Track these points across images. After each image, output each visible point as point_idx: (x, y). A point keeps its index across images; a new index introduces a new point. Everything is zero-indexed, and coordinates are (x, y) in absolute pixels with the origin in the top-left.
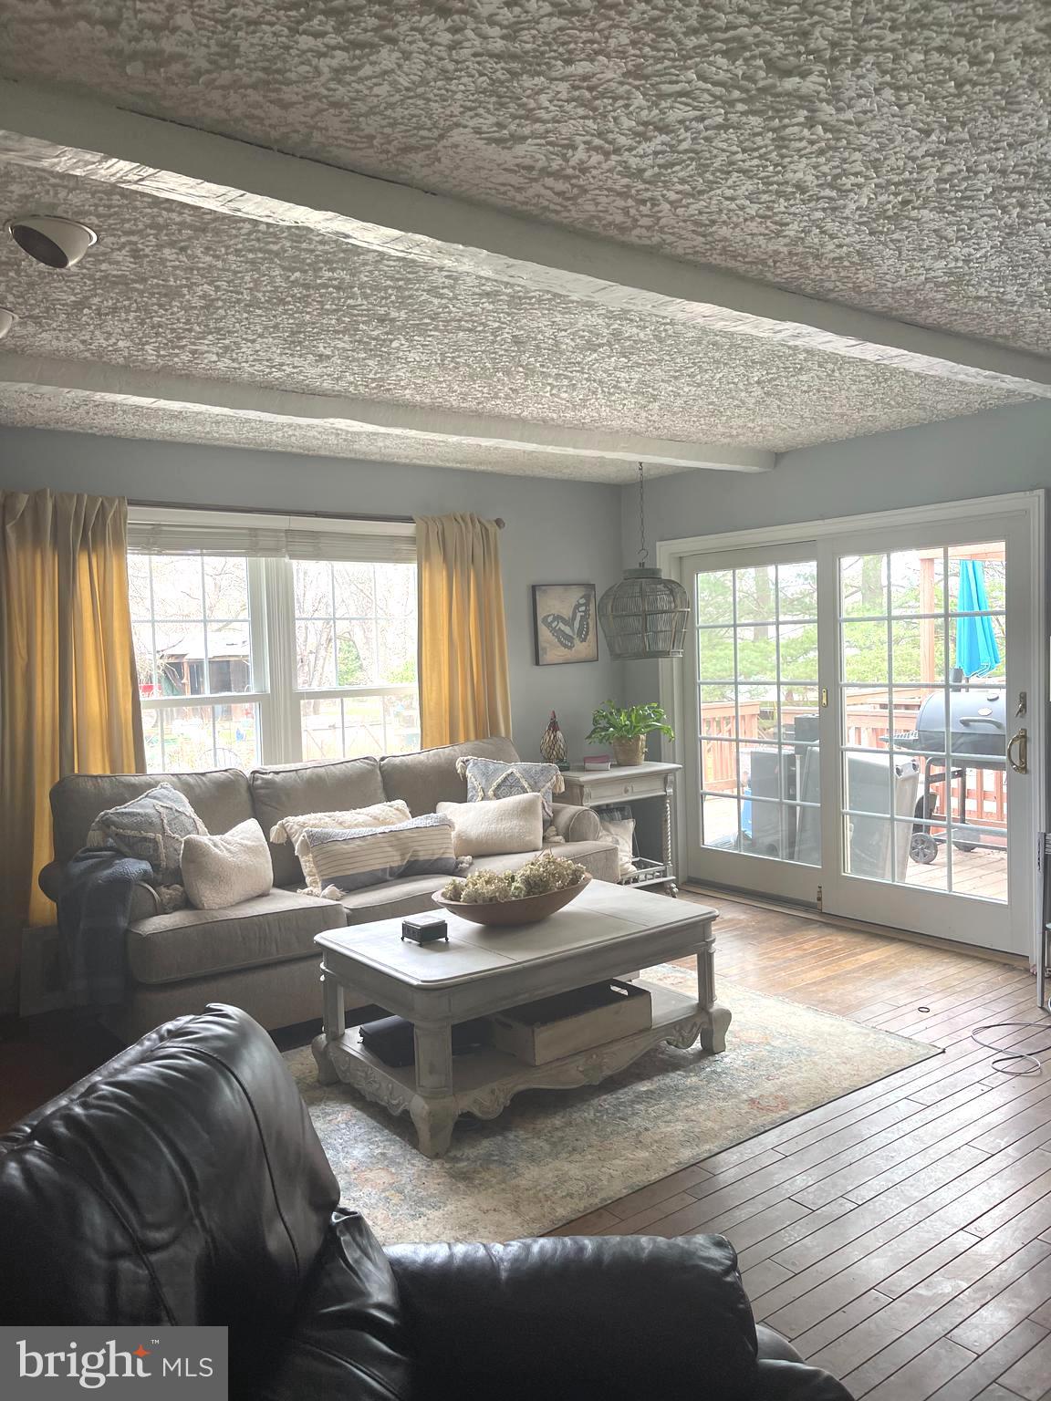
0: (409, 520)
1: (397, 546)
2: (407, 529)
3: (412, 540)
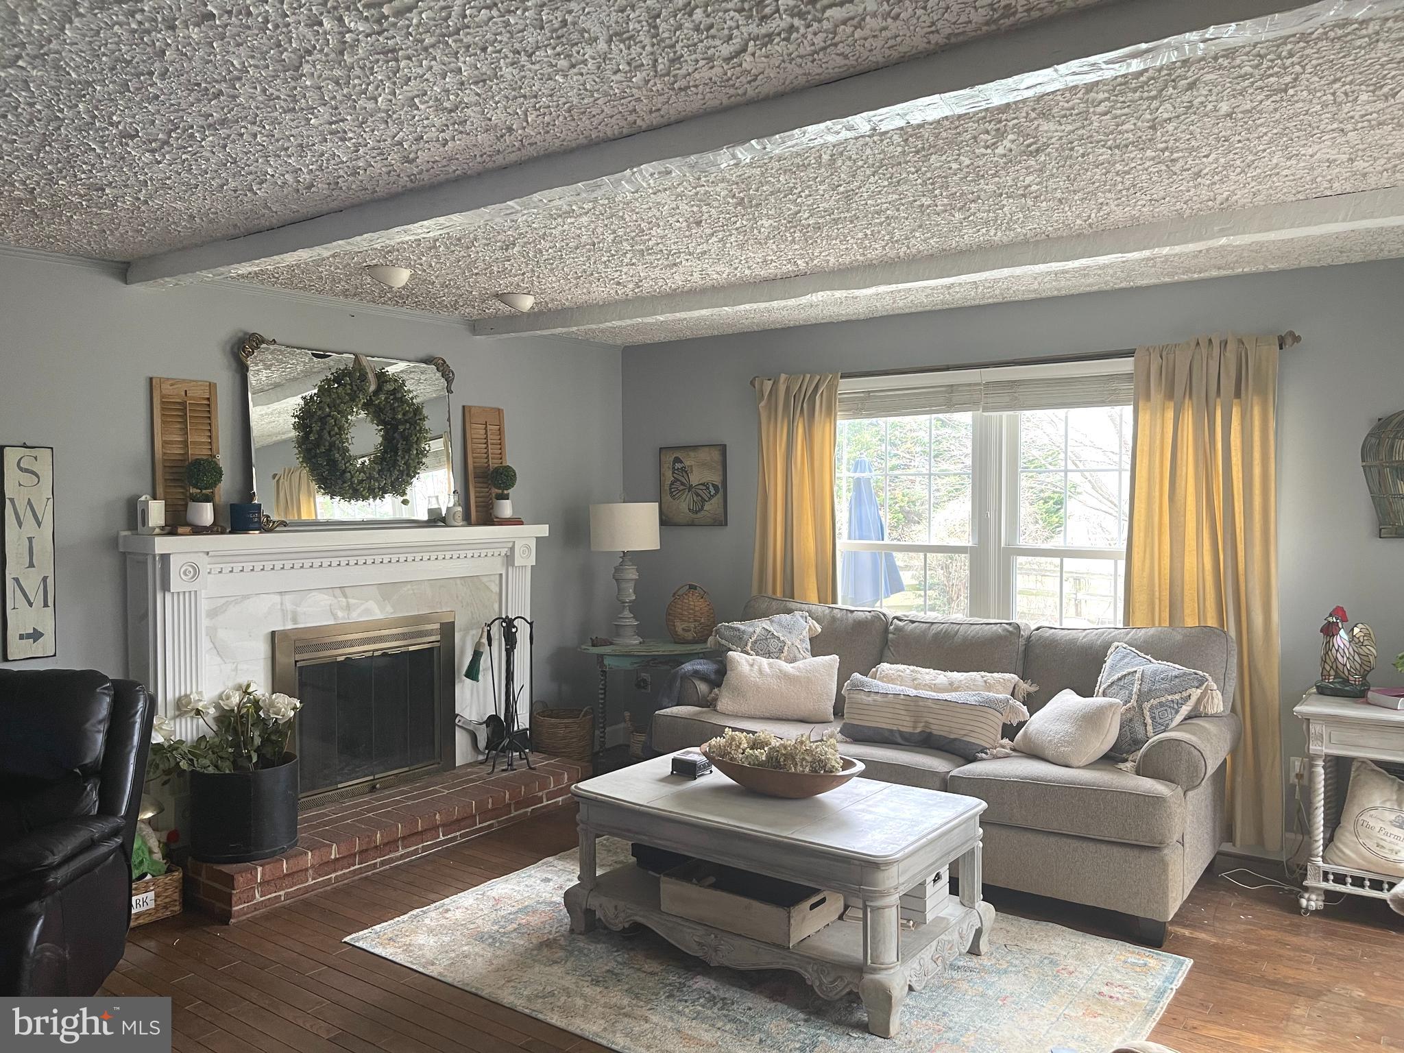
0: (1129, 354)
1: (1115, 385)
2: (1125, 365)
3: (1129, 377)
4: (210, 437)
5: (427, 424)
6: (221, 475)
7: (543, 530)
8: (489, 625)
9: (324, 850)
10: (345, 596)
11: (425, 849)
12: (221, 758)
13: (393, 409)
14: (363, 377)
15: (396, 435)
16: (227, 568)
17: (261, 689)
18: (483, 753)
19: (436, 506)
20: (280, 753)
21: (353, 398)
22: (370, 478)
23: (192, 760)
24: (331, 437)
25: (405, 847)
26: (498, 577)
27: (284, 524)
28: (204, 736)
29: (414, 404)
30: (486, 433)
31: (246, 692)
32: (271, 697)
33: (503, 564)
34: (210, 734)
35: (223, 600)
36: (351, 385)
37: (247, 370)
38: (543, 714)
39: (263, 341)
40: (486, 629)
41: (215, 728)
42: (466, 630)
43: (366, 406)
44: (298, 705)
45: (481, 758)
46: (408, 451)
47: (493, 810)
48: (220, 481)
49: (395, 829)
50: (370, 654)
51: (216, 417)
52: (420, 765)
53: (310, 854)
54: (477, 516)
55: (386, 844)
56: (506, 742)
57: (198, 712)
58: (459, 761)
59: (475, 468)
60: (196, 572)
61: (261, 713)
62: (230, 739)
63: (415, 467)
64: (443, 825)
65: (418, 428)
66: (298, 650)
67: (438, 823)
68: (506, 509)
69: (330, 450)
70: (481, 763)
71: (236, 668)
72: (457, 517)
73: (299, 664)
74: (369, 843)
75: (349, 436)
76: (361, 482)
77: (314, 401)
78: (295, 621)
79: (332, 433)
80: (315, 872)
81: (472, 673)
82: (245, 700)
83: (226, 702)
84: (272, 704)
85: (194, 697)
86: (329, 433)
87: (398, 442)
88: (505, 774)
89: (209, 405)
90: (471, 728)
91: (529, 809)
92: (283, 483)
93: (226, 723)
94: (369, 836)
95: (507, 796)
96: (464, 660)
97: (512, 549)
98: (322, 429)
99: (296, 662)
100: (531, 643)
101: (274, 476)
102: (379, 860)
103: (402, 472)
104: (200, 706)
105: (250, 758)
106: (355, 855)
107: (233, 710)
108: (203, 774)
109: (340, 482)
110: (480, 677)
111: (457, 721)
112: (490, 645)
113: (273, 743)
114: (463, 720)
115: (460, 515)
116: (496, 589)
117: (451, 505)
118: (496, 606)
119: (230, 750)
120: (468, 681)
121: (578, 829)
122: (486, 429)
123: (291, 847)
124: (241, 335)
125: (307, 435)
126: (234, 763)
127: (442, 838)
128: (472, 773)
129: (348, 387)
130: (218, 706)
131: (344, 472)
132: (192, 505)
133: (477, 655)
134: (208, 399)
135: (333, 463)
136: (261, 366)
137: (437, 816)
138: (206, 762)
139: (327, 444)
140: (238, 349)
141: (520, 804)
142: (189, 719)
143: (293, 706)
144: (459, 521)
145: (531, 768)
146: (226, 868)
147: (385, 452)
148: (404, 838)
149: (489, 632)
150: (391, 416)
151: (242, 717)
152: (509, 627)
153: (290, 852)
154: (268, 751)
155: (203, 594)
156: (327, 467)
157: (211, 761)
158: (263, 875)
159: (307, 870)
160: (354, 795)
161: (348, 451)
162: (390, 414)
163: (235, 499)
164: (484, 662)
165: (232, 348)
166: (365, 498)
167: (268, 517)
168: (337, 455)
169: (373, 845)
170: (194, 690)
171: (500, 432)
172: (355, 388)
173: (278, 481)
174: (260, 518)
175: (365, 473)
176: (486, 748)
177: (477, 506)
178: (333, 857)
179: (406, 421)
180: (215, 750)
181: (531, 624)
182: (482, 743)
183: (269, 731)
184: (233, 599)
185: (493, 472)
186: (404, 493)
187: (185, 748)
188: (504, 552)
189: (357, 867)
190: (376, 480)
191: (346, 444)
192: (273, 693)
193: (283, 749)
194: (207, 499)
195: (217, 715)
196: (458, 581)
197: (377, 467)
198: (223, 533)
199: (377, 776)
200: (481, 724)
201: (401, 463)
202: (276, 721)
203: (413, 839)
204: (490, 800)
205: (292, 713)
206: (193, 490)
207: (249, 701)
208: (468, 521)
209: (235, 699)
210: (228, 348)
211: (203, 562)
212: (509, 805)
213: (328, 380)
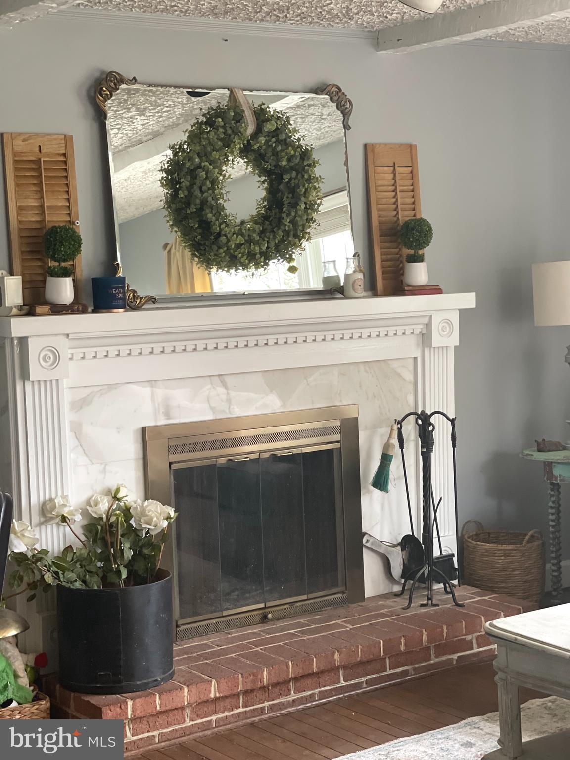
4: (68, 200)
5: (317, 171)
6: (80, 244)
7: (469, 300)
8: (400, 423)
9: (203, 686)
10: (225, 385)
11: (322, 695)
12: (90, 572)
13: (276, 154)
14: (239, 117)
15: (281, 187)
16: (90, 353)
17: (132, 495)
18: (398, 583)
19: (332, 273)
20: (153, 569)
21: (227, 143)
22: (250, 241)
23: (57, 573)
24: (202, 192)
25: (297, 691)
26: (411, 361)
27: (153, 300)
28: (70, 547)
29: (300, 147)
30: (394, 178)
31: (116, 498)
32: (143, 504)
33: (418, 345)
34: (77, 545)
35: (88, 391)
36: (224, 127)
37: (106, 117)
38: (477, 537)
39: (122, 81)
40: (396, 427)
41: (83, 538)
42: (374, 427)
43: (245, 152)
44: (172, 514)
45: (397, 588)
46: (294, 205)
47: (407, 653)
48: (78, 250)
49: (284, 668)
50: (256, 456)
51: (74, 177)
52: (321, 594)
53: (186, 690)
54: (384, 284)
55: (276, 685)
56: (426, 570)
57: (64, 519)
58: (369, 591)
59: (380, 223)
60: (57, 357)
61: (132, 522)
62: (99, 551)
63: (304, 226)
64: (345, 667)
65: (306, 176)
66: (172, 449)
67: (337, 664)
68: (419, 274)
69: (201, 209)
70: (397, 595)
71: (105, 468)
72: (357, 287)
73: (174, 467)
74: (254, 682)
75: (223, 192)
76: (239, 246)
77: (183, 151)
78: (167, 415)
79: (204, 188)
80: (193, 712)
81: (381, 482)
82: (114, 507)
83: (95, 509)
84: (143, 513)
85: (58, 501)
86: (201, 188)
87: (283, 194)
88: (424, 610)
89: (65, 162)
90: (382, 551)
91: (455, 656)
92: (175, 254)
93: (94, 532)
94: (254, 674)
95: (425, 638)
96: (370, 467)
97: (428, 325)
98: (192, 184)
99: (171, 464)
100: (454, 446)
101: (166, 245)
102: (266, 704)
103: (287, 233)
104: (65, 512)
105: (119, 573)
106: (238, 695)
107: (101, 518)
108: (69, 589)
109: (215, 247)
110: (390, 487)
111: (364, 541)
112: (402, 447)
113: (146, 557)
114: (371, 540)
115: (361, 283)
116: (410, 377)
117: (350, 271)
118: (411, 399)
119: (100, 564)
120: (376, 492)
121: (496, 678)
122: (394, 172)
123: (165, 680)
124: (97, 74)
125: (176, 191)
126: (104, 579)
127: (343, 683)
128: (383, 607)
129: (221, 130)
130: (85, 513)
131: (219, 235)
132: (51, 281)
133: (386, 459)
134: (64, 155)
135: (205, 225)
136: (133, 112)
137: (337, 656)
138: (72, 576)
139: (198, 202)
140: (95, 92)
141: (442, 649)
142: (55, 526)
143: (166, 515)
144: (360, 291)
145: (457, 605)
146: (95, 700)
147: (269, 209)
148: (296, 679)
149: (400, 430)
150: (274, 163)
151: (111, 526)
152: (424, 423)
153: (164, 685)
154: (140, 567)
155: (65, 383)
156: (199, 231)
157: (79, 577)
158: (134, 710)
159: (182, 708)
160: (243, 625)
161: (223, 208)
162: (272, 160)
163: (98, 272)
164: (395, 468)
165: (88, 91)
166: (245, 267)
167: (134, 292)
168: (210, 215)
169: (259, 685)
170: (60, 493)
171: (413, 175)
172: (229, 131)
173: (169, 251)
174: (124, 293)
175: (242, 235)
176: (402, 577)
177: (383, 273)
178: (212, 695)
179: (292, 169)
180: (84, 563)
181: (453, 421)
182: (397, 570)
183: (140, 544)
184: (96, 389)
185: (403, 227)
186: (290, 259)
187: (49, 559)
188: (418, 329)
189: (241, 710)
190: (257, 243)
191: (221, 201)
192: (147, 498)
193: (156, 566)
194: (66, 273)
195: (85, 522)
196: (362, 367)
197: (259, 228)
198: (84, 311)
199: (268, 604)
200: (394, 546)
201: (287, 221)
202: (148, 533)
203: (309, 681)
204: (403, 641)
205: (165, 524)
206: (52, 264)
207: (119, 508)
208: (373, 290)
209: (104, 506)
210: (84, 92)
211: (65, 348)
212: (428, 648)
213: (200, 124)
